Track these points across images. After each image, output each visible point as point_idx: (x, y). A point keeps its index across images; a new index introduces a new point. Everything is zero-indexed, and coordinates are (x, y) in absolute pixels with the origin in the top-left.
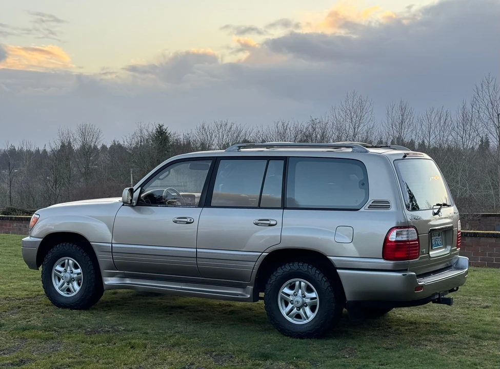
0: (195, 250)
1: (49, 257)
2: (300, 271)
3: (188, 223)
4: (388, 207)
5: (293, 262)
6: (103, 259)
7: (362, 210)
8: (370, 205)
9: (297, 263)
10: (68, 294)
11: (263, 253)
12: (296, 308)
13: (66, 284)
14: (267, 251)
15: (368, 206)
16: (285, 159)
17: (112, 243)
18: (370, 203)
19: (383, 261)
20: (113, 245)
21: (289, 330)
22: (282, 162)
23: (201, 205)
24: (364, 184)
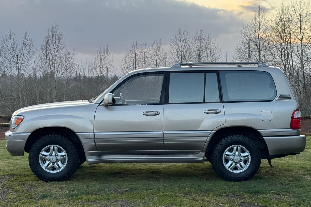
0: (162, 132)
1: (37, 146)
2: (239, 140)
3: (155, 115)
4: (290, 98)
5: (233, 134)
6: (86, 144)
7: (274, 100)
8: (279, 98)
9: (235, 135)
10: (53, 171)
11: (213, 130)
12: (234, 163)
13: (51, 164)
14: (216, 129)
15: (277, 98)
16: (217, 72)
17: (94, 132)
18: (278, 96)
19: (291, 130)
20: (95, 134)
21: (231, 177)
22: (215, 74)
23: (161, 103)
24: (273, 85)
